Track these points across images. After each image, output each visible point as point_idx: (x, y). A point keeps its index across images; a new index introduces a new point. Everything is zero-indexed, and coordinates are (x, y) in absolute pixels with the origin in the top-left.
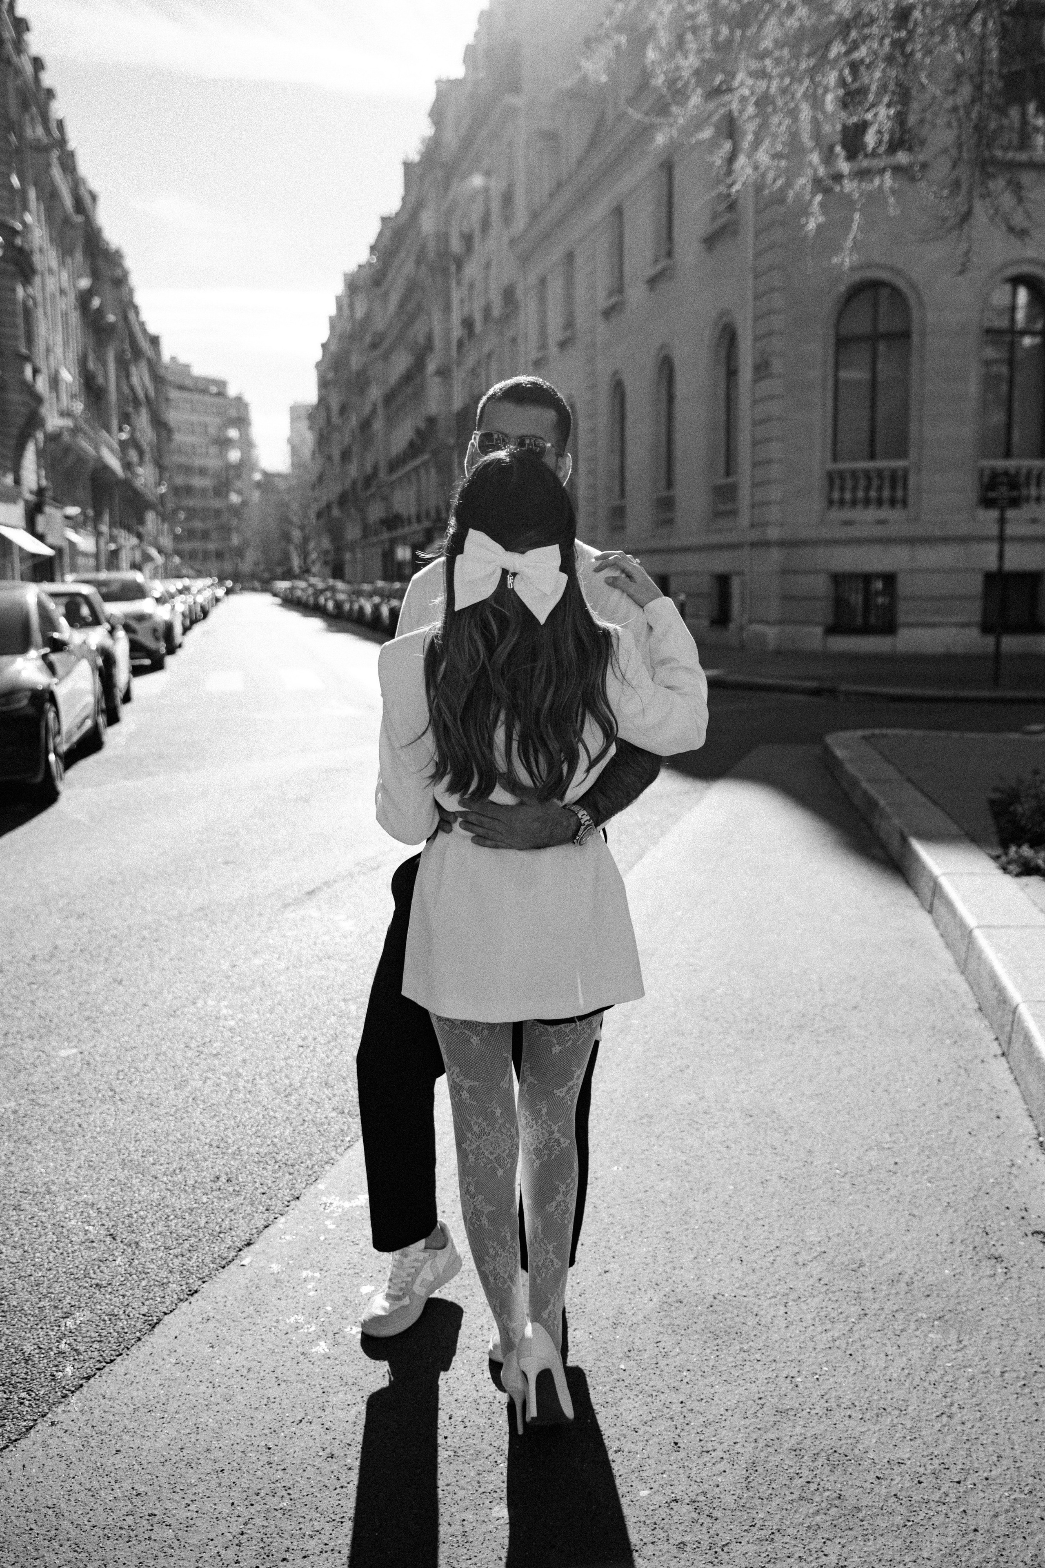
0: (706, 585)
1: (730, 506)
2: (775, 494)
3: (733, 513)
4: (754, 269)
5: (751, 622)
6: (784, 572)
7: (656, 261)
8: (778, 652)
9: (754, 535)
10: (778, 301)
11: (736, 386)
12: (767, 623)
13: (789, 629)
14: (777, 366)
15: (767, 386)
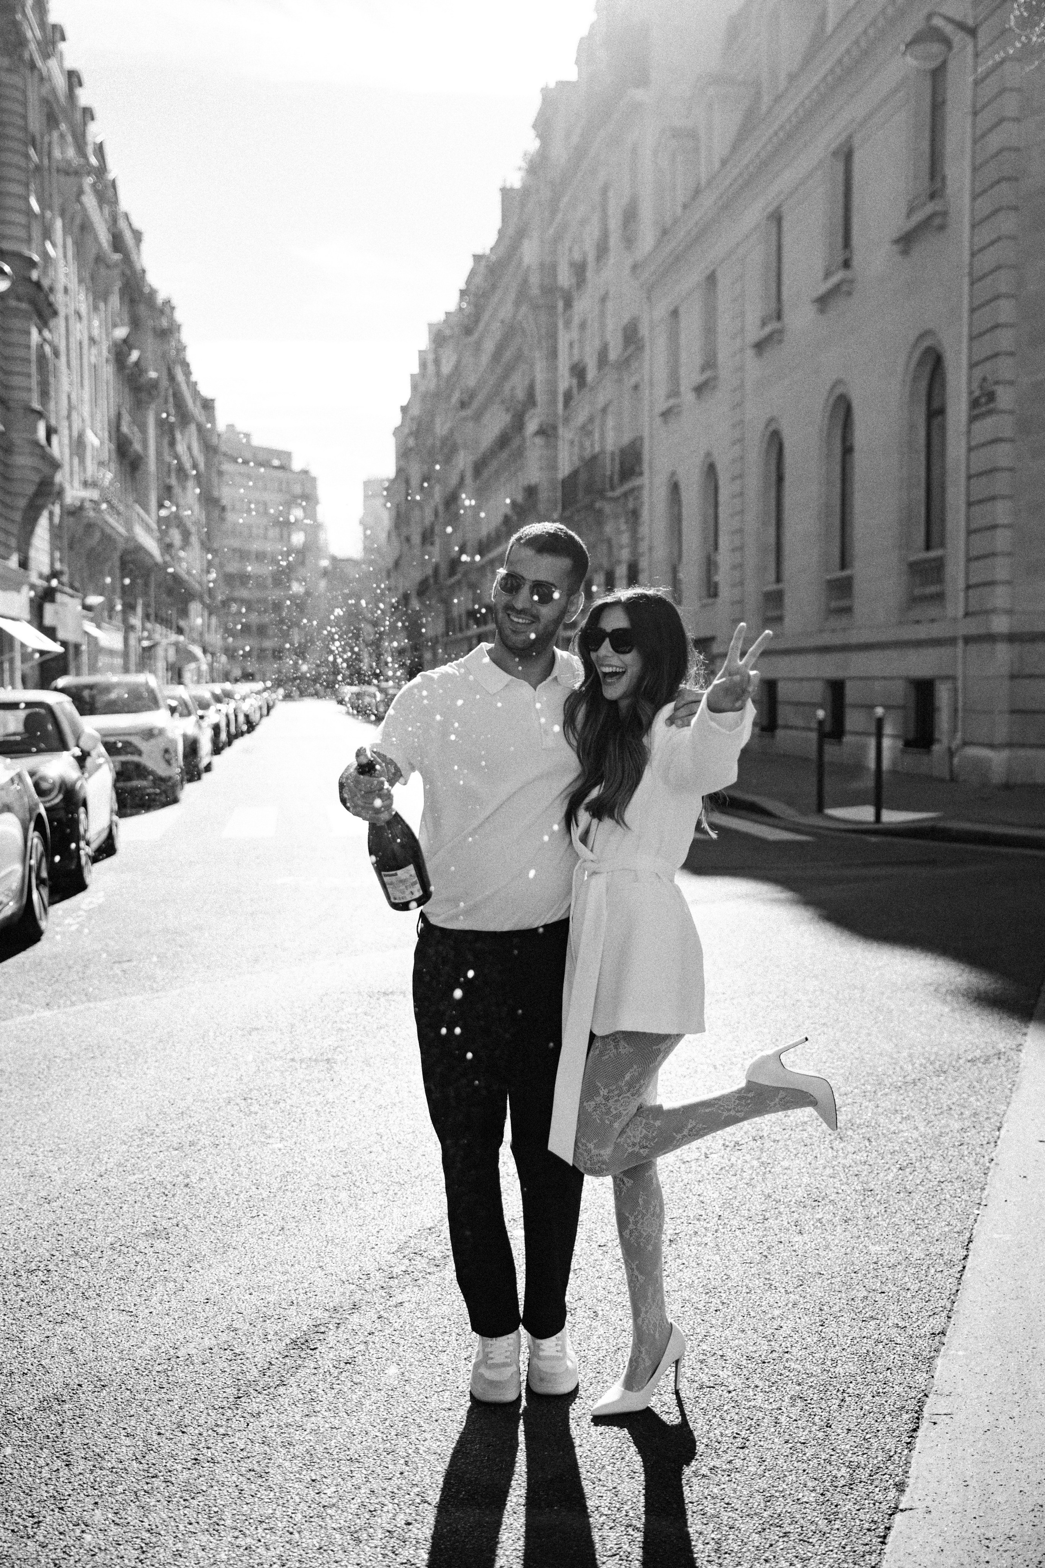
0: (899, 692)
1: (932, 589)
2: (1001, 570)
3: (939, 597)
4: (970, 274)
5: (965, 744)
6: (1013, 677)
7: (827, 275)
8: (1007, 787)
9: (972, 627)
10: (1006, 310)
11: (943, 428)
12: (991, 746)
13: (1022, 753)
14: (1005, 398)
15: (986, 427)
